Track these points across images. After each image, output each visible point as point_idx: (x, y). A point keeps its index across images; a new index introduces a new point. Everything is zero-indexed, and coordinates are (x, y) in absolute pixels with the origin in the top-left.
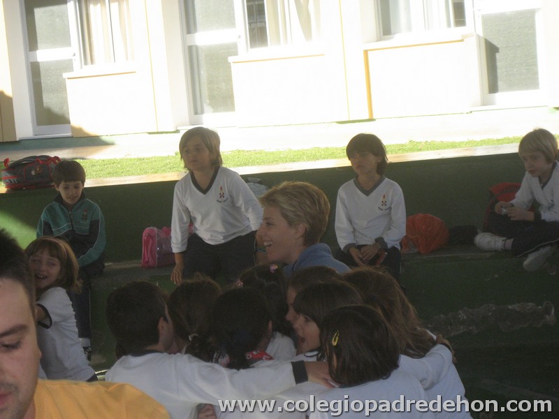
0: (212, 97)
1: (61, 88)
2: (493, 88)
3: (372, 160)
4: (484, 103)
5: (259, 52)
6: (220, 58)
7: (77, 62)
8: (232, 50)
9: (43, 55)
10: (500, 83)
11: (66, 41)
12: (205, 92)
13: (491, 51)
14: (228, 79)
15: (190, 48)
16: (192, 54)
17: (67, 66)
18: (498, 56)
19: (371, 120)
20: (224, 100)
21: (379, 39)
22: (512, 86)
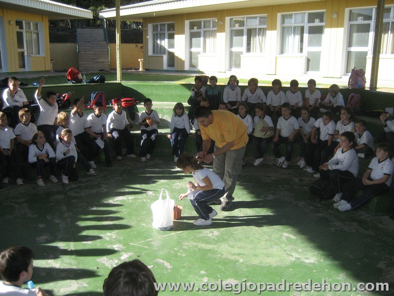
0: (235, 65)
1: (197, 58)
2: (308, 70)
3: (278, 86)
4: (305, 74)
5: (248, 54)
6: (238, 55)
7: (202, 52)
8: (241, 53)
9: (193, 50)
10: (310, 69)
11: (199, 46)
12: (233, 63)
13: (308, 60)
14: (240, 60)
15: (231, 52)
16: (231, 53)
17: (199, 53)
18: (310, 62)
19: (275, 75)
20: (238, 65)
21: (280, 54)
22: (313, 70)
